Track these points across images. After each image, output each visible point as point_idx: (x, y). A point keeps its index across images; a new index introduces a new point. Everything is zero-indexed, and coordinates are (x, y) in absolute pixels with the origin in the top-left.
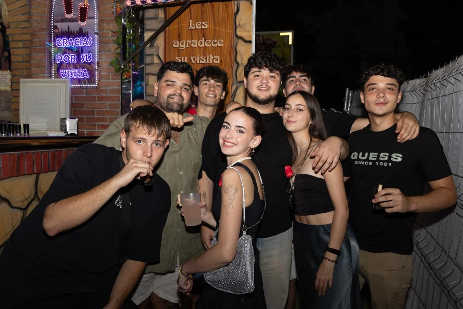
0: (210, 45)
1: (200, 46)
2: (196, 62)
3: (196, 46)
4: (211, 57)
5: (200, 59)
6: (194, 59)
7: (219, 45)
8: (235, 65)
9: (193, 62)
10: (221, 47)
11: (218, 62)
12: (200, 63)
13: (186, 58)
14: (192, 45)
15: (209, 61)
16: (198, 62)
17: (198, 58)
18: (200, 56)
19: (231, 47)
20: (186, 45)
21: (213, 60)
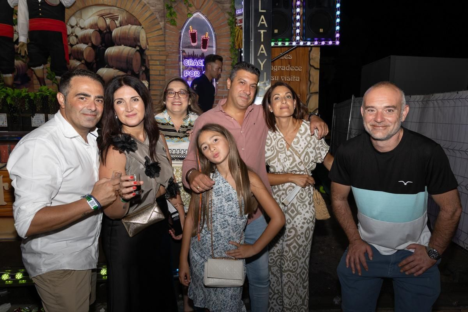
0: (293, 70)
1: (287, 70)
2: (285, 79)
3: (284, 69)
4: (294, 77)
5: (287, 78)
6: (283, 78)
7: (299, 70)
8: (309, 83)
9: (283, 80)
10: (300, 71)
11: (299, 80)
12: (287, 81)
13: (278, 77)
14: (282, 69)
15: (293, 80)
16: (286, 80)
17: (286, 77)
18: (287, 76)
19: (307, 71)
20: (278, 69)
21: (295, 79)
